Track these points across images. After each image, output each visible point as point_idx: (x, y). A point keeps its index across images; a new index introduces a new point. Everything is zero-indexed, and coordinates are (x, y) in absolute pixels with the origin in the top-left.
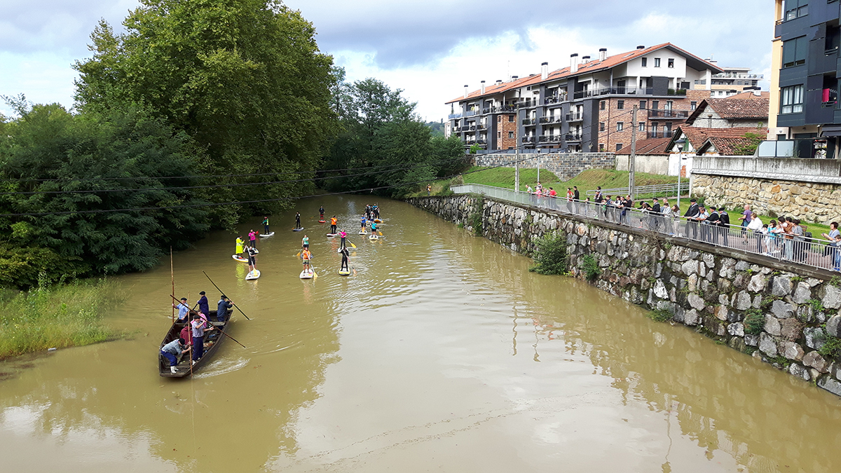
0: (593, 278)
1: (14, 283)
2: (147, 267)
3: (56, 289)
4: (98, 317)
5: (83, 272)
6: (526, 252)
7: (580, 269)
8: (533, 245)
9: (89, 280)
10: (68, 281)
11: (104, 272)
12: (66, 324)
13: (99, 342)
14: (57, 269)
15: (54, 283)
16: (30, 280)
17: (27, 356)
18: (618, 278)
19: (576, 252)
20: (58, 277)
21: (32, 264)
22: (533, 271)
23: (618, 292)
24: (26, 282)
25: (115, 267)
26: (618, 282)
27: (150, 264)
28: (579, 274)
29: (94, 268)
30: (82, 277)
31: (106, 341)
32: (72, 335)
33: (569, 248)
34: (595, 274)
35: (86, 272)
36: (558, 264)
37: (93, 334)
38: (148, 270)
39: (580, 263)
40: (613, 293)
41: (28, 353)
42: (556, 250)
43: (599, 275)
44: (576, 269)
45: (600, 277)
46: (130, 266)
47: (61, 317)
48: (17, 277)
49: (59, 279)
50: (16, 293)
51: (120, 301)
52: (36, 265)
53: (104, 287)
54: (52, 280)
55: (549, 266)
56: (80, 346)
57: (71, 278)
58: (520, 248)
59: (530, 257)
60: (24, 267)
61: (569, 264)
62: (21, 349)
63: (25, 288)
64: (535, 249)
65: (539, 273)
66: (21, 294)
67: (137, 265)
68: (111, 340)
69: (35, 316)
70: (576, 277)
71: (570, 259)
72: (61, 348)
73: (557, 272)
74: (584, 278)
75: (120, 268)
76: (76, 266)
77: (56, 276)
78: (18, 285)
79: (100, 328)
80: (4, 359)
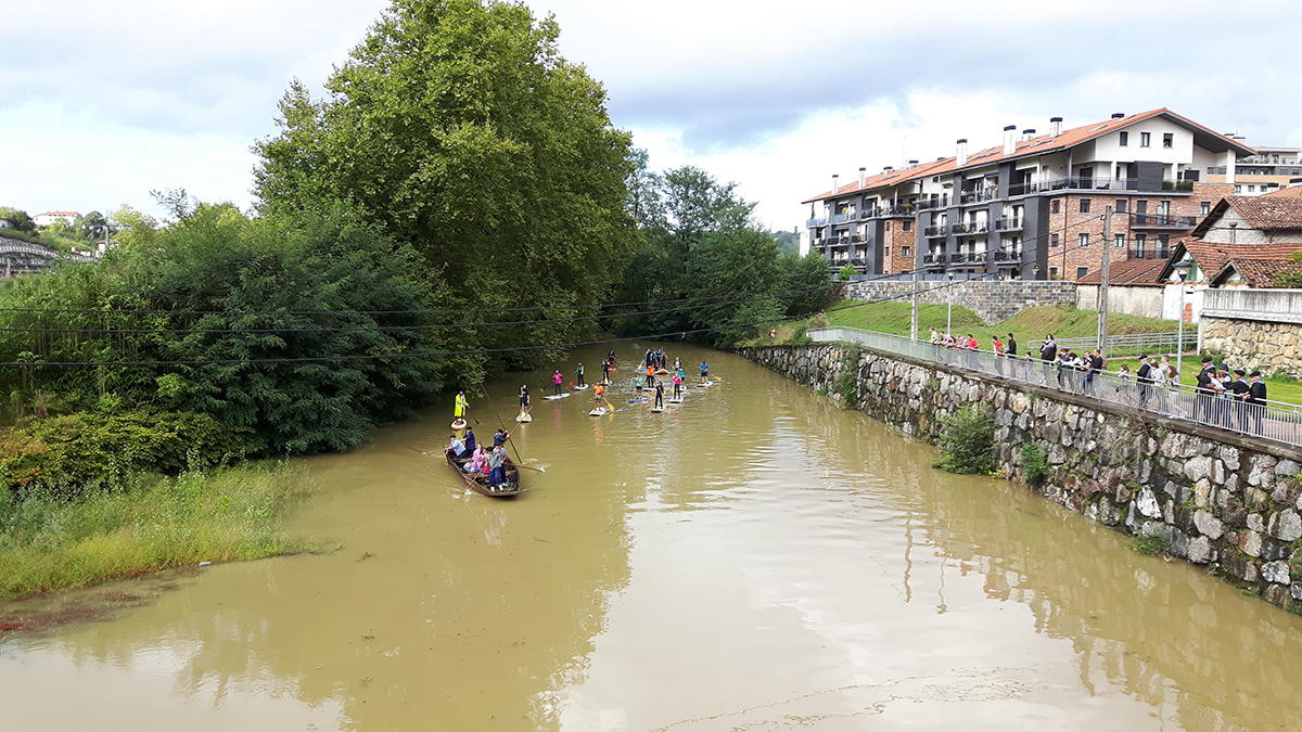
0: (1038, 481)
1: (156, 463)
2: (348, 444)
3: (215, 474)
4: (274, 516)
5: (256, 450)
6: (927, 437)
7: (1016, 466)
8: (940, 426)
9: (263, 462)
10: (233, 463)
11: (286, 451)
12: (227, 527)
13: (271, 556)
14: (219, 444)
15: (214, 465)
16: (179, 460)
17: (169, 572)
18: (1078, 482)
19: (1010, 438)
20: (217, 457)
21: (183, 437)
22: (939, 467)
23: (1078, 506)
24: (174, 462)
25: (302, 444)
26: (1079, 490)
27: (353, 440)
28: (1014, 474)
29: (271, 444)
30: (254, 457)
31: (283, 554)
32: (234, 544)
33: (998, 433)
34: (1042, 475)
35: (260, 450)
36: (981, 457)
37: (267, 540)
38: (350, 449)
39: (1017, 457)
40: (1071, 506)
41: (172, 567)
42: (977, 435)
43: (1047, 477)
44: (1010, 467)
45: (1049, 480)
46: (324, 442)
47: (220, 518)
48: (161, 455)
49: (220, 459)
50: (159, 479)
51: (306, 495)
52: (189, 439)
53: (285, 475)
54: (210, 460)
55: (965, 461)
56: (246, 560)
57: (238, 459)
58: (918, 430)
59: (934, 445)
60: (172, 440)
61: (998, 458)
62: (162, 561)
63: (173, 472)
64: (943, 432)
65: (954, 472)
66: (166, 480)
67: (334, 441)
68: (290, 554)
69: (184, 515)
70: (1010, 478)
71: (1000, 450)
72: (217, 562)
73: (978, 471)
74: (1023, 479)
75: (310, 445)
76: (246, 441)
77: (214, 456)
78: (163, 467)
79: (276, 534)
80: (137, 576)
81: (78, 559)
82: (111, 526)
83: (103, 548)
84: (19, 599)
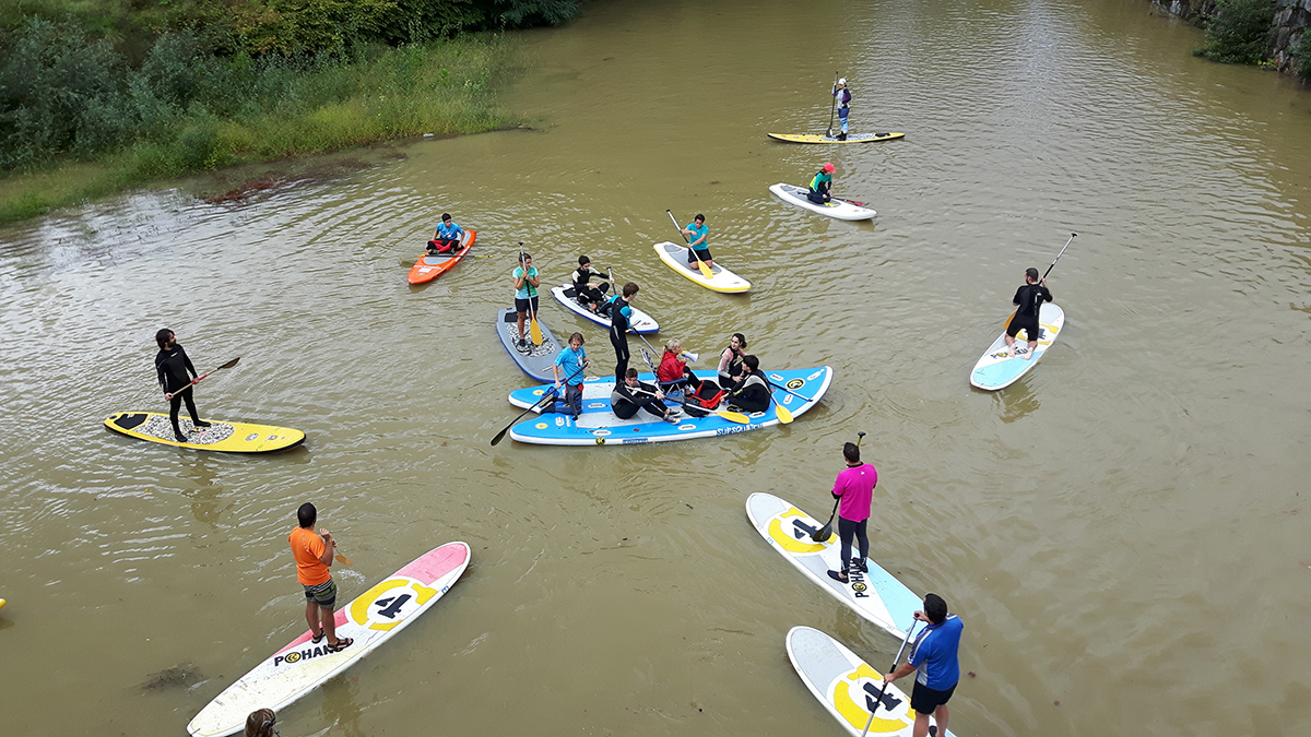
1: (381, 34)
2: (561, 17)
3: (435, 47)
4: (489, 92)
5: (473, 22)
6: (1195, 19)
7: (1291, 55)
8: (1213, 7)
9: (480, 35)
10: (452, 34)
11: (502, 23)
12: (447, 101)
13: (489, 131)
14: (438, 15)
15: (434, 37)
16: (402, 31)
17: (394, 144)
19: (1290, 23)
20: (439, 29)
21: (404, 7)
22: (1200, 55)
24: (397, 33)
25: (517, 16)
27: (566, 13)
28: (1287, 65)
29: (487, 16)
30: (472, 29)
31: (499, 129)
32: (454, 118)
33: (1278, 16)
35: (477, 22)
36: (1253, 44)
37: (484, 116)
38: (563, 22)
39: (1295, 45)
41: (398, 138)
42: (1253, 17)
44: (1285, 55)
46: (539, 15)
47: (440, 91)
48: (385, 26)
51: (521, 70)
52: (408, 9)
53: (500, 48)
54: (430, 31)
55: (1234, 48)
56: (464, 134)
57: (456, 30)
58: (1187, 9)
59: (1203, 28)
60: (393, 10)
61: (1273, 45)
63: (394, 43)
64: (1216, 13)
65: (1212, 60)
67: (548, 14)
68: (509, 129)
69: (406, 87)
70: (1282, 70)
71: (1277, 36)
72: (439, 136)
73: (1246, 60)
74: (1296, 71)
75: (524, 18)
76: (464, 12)
77: (436, 26)
78: (387, 38)
79: (491, 110)
80: (368, 144)
81: (316, 127)
82: (342, 95)
83: (337, 117)
84: (269, 162)
